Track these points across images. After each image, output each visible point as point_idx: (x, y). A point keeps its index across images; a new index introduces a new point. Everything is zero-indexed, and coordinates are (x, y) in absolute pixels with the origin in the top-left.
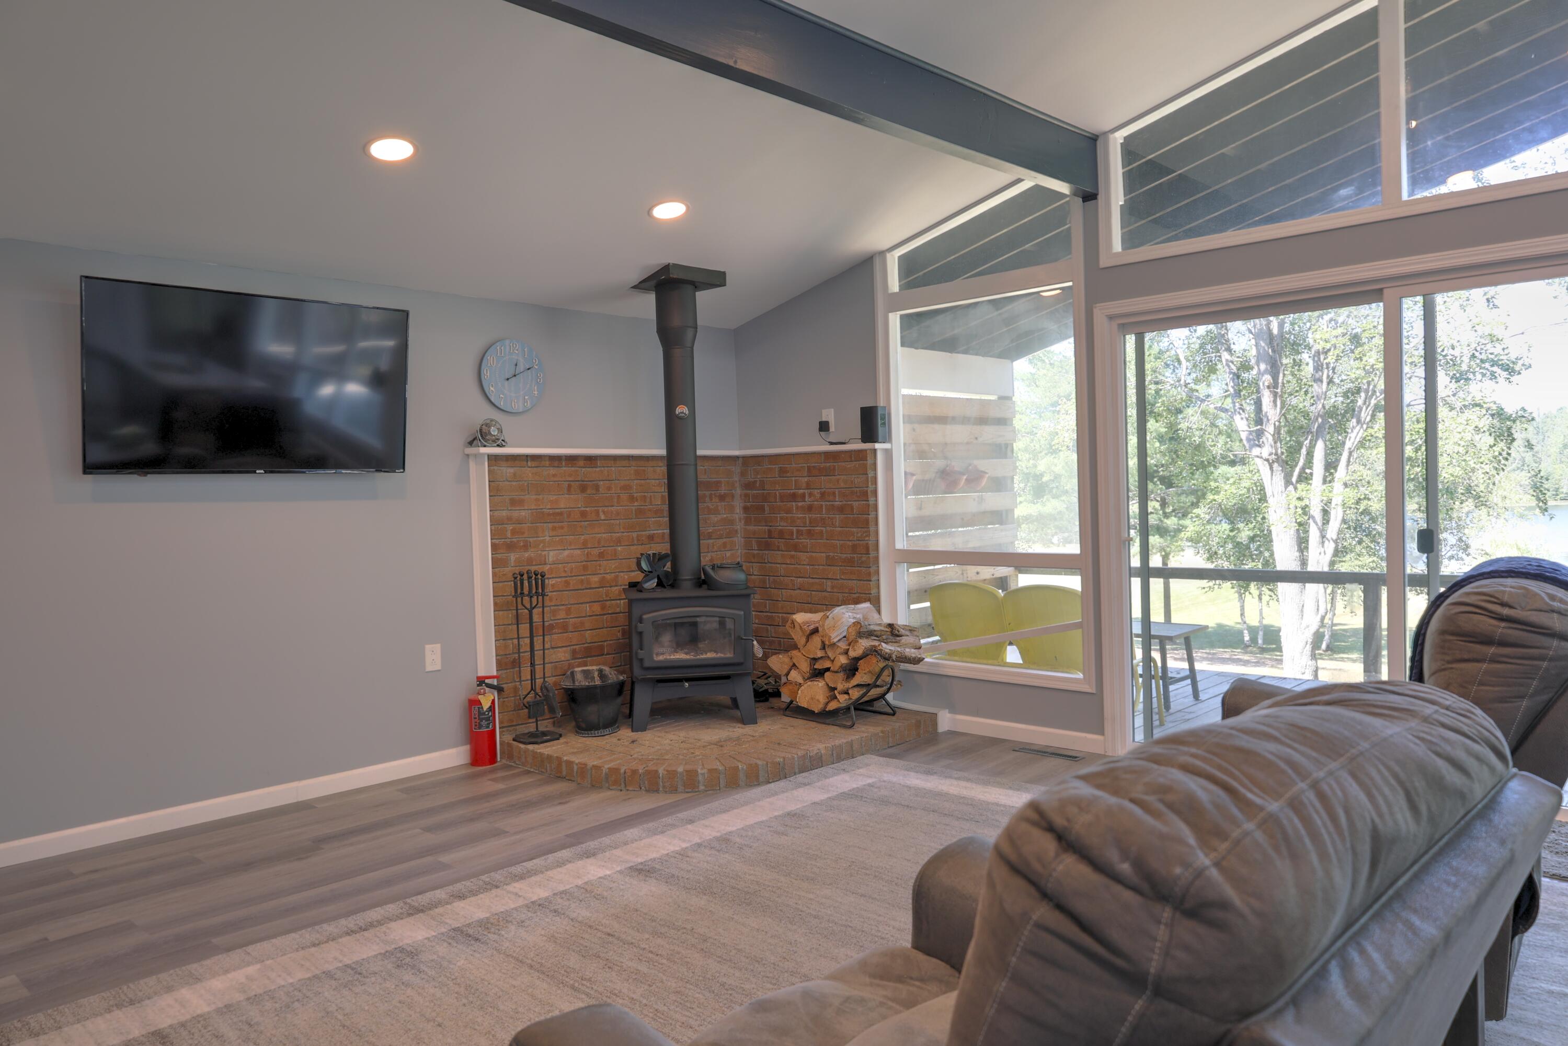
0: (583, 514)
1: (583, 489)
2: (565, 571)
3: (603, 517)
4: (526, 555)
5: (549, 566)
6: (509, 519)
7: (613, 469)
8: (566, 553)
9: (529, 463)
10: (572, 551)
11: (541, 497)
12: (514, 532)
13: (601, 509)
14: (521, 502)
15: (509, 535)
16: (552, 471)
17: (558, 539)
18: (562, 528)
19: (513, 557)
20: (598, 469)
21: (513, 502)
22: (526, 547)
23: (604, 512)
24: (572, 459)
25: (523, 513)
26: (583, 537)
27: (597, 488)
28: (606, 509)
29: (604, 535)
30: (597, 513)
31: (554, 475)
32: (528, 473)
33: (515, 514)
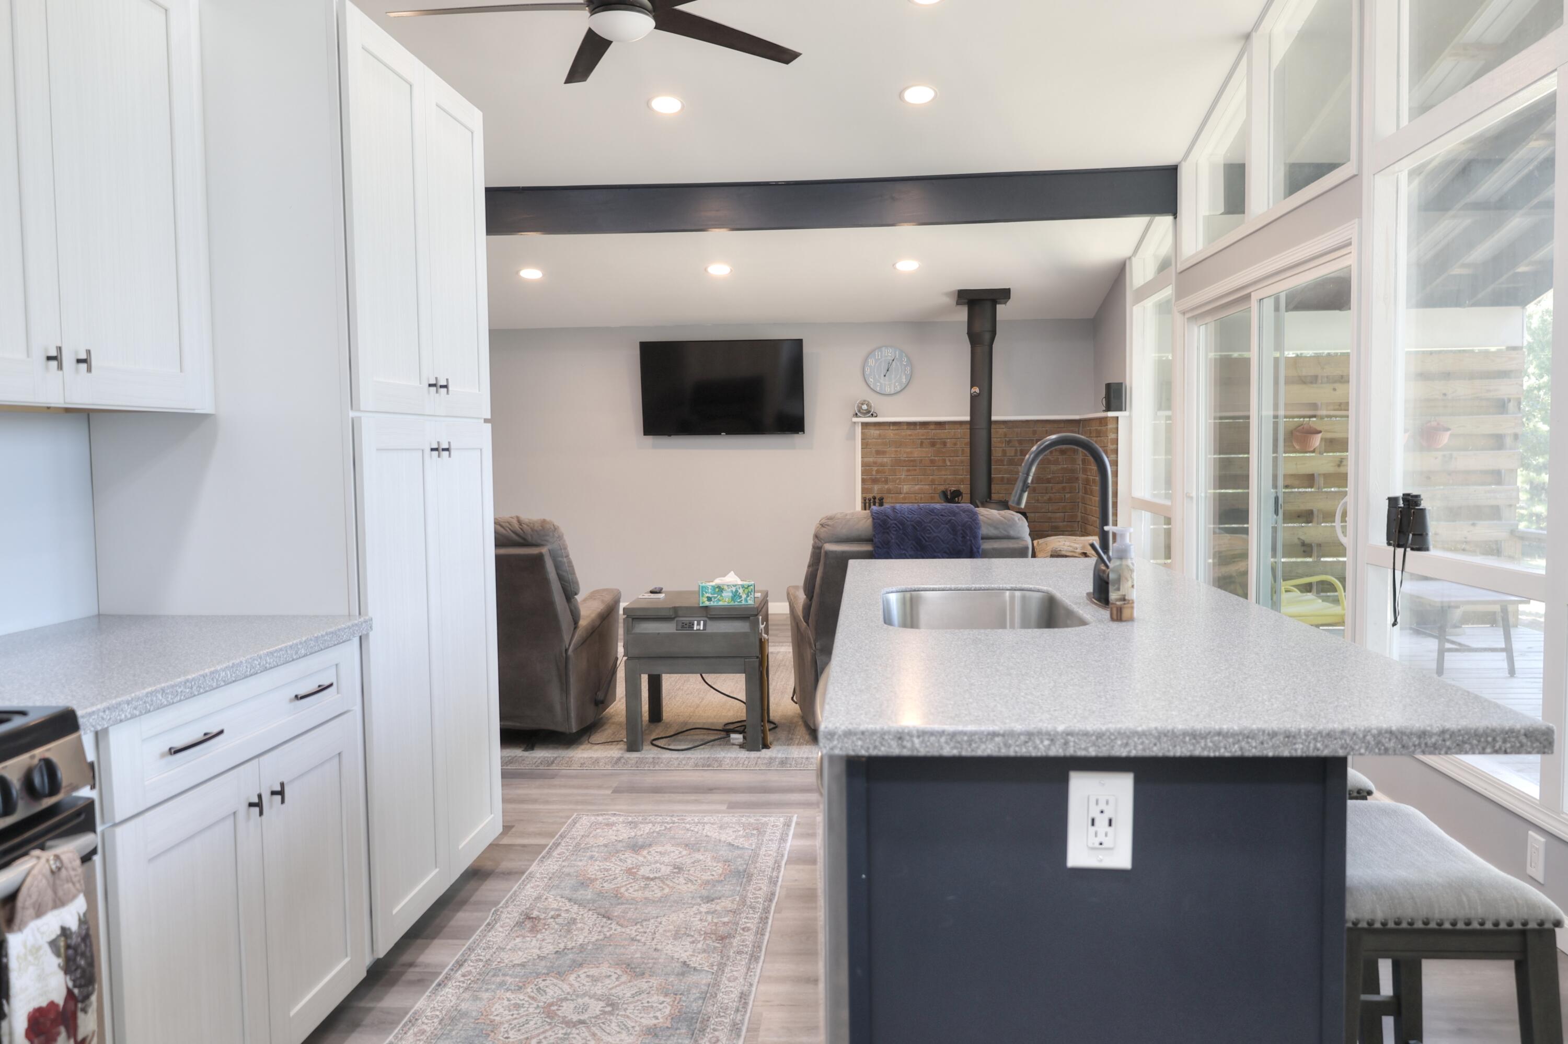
0: (932, 461)
1: (933, 444)
2: (916, 499)
3: (948, 464)
4: (886, 487)
5: (903, 495)
6: (875, 463)
7: (959, 430)
8: (917, 487)
9: (891, 428)
10: (922, 486)
11: (899, 449)
12: (878, 472)
13: (947, 458)
14: (884, 453)
15: (874, 473)
16: (909, 432)
17: (911, 477)
18: (915, 470)
19: (876, 487)
20: (946, 431)
21: (878, 453)
22: (886, 482)
23: (950, 461)
24: (924, 424)
25: (885, 460)
26: (931, 477)
27: (945, 444)
28: (951, 458)
29: (949, 477)
30: (944, 461)
31: (910, 435)
32: (890, 433)
33: (880, 460)
